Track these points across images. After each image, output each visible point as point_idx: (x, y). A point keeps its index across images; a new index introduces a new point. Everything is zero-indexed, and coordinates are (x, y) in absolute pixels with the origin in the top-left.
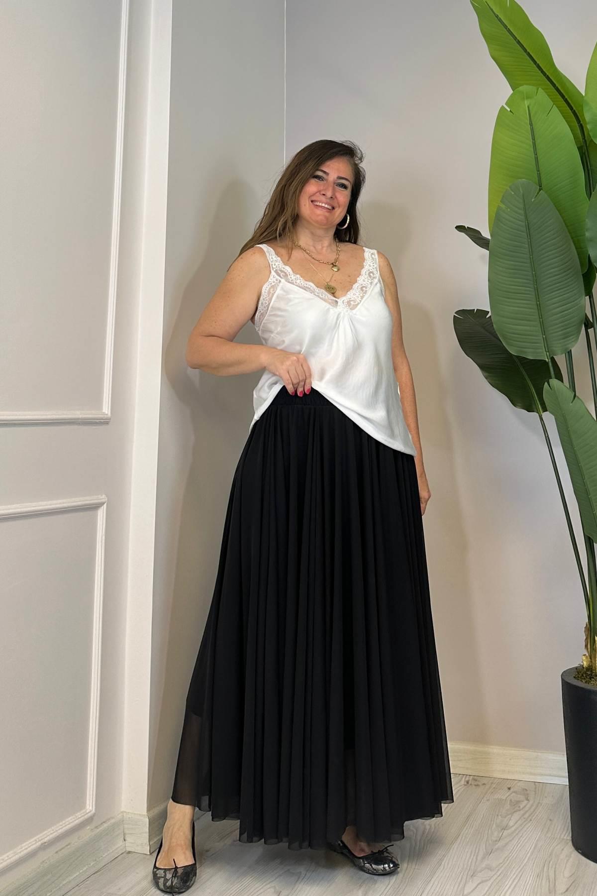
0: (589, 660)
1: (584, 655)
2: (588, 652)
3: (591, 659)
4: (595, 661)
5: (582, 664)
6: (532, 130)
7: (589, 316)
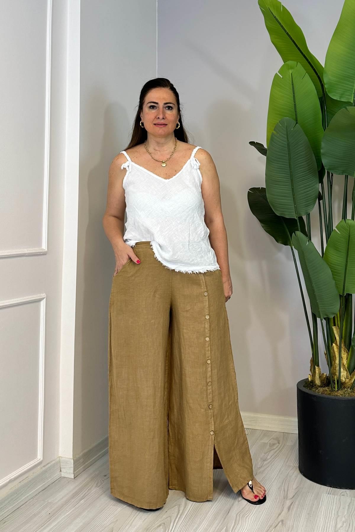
0: (312, 376)
1: (310, 374)
4: (315, 378)
5: (308, 378)
6: (293, 88)
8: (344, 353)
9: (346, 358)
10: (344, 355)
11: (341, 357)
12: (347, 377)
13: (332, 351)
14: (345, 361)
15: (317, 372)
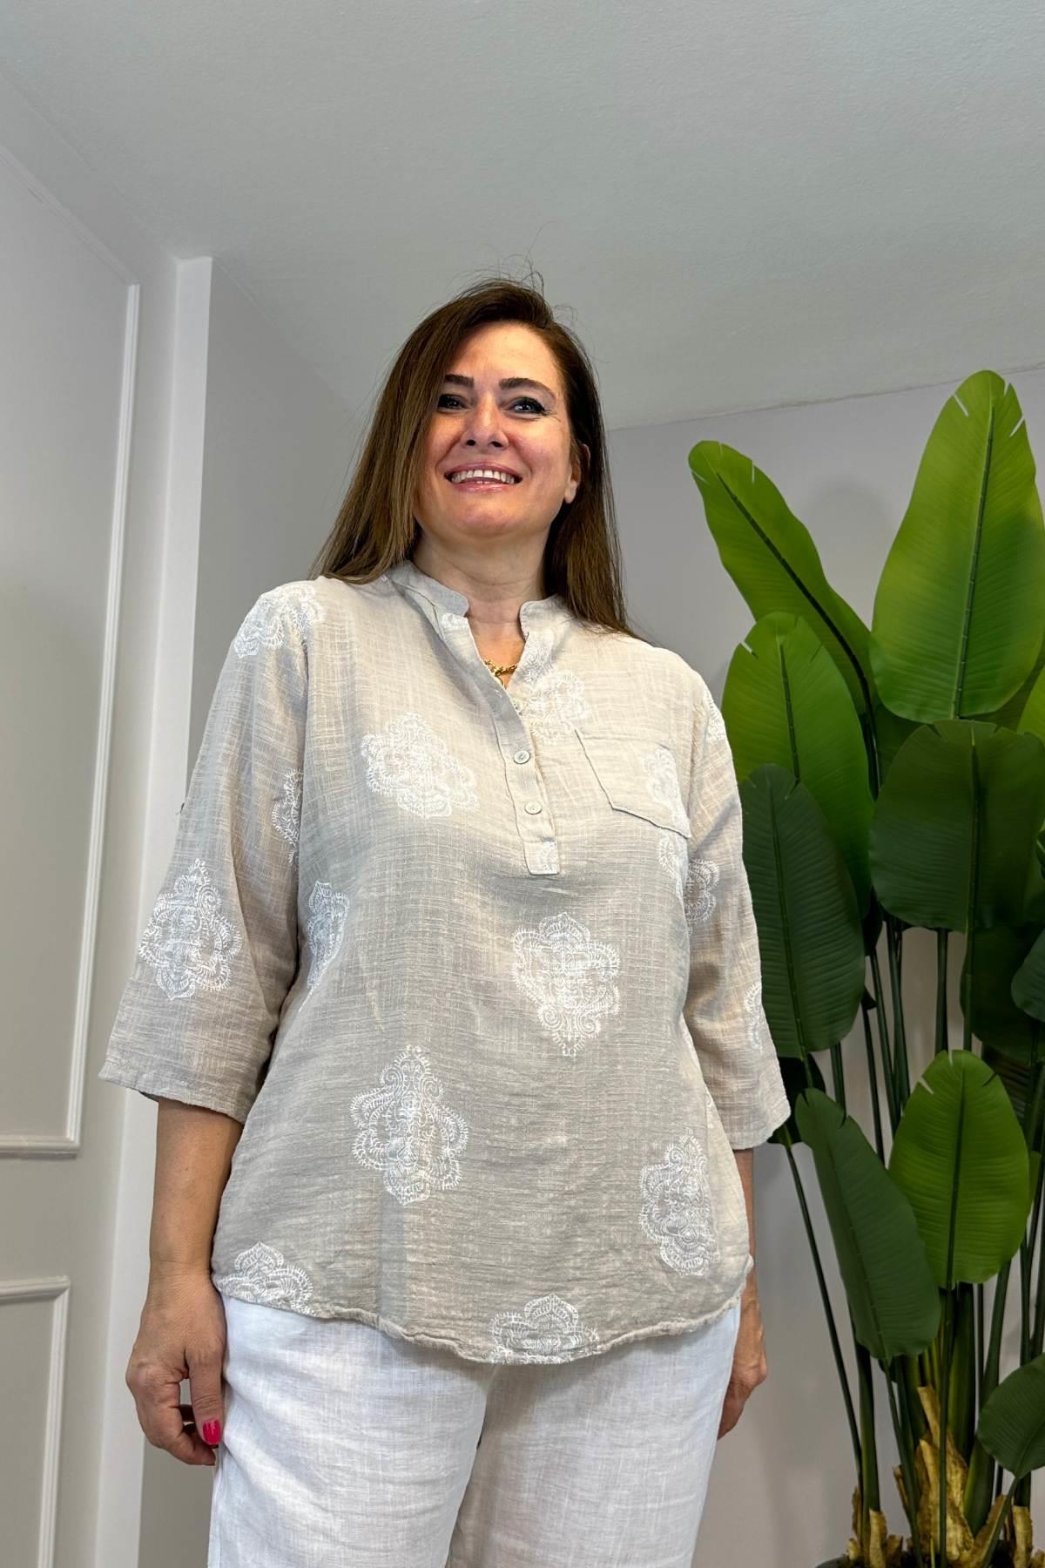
0: (859, 1546)
1: (852, 1540)
2: (856, 1533)
3: (862, 1544)
4: (869, 1549)
5: (847, 1554)
6: (786, 684)
7: (868, 989)
8: (954, 1470)
9: (959, 1485)
10: (955, 1477)
11: (947, 1483)
12: (964, 1543)
13: (917, 1465)
14: (956, 1495)
15: (875, 1528)
